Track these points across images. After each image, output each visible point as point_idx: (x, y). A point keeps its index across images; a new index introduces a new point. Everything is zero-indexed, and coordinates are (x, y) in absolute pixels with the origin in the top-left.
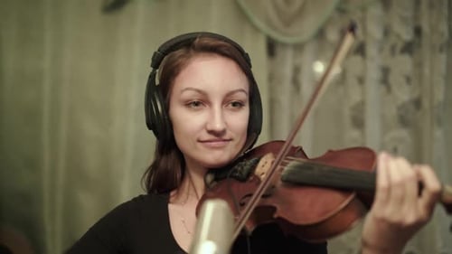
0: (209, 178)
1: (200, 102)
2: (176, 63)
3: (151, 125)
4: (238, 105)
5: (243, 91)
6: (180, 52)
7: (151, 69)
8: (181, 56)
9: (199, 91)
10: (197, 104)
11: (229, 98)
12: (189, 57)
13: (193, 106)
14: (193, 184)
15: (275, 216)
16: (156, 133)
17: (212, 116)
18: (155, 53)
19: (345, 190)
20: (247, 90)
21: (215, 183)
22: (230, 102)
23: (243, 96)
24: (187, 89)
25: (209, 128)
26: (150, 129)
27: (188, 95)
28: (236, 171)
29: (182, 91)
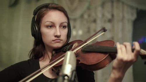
0: (54, 52)
1: (52, 26)
2: (43, 13)
3: (33, 35)
4: (64, 27)
5: (66, 22)
6: (44, 9)
7: (33, 16)
8: (44, 11)
9: (51, 22)
10: (51, 27)
11: (62, 25)
12: (48, 11)
13: (49, 27)
14: (48, 55)
15: (80, 63)
16: (35, 38)
17: (56, 31)
18: (35, 10)
19: (105, 53)
20: (67, 22)
21: (56, 54)
22: (62, 26)
23: (66, 24)
24: (47, 21)
25: (55, 35)
26: (33, 36)
27: (48, 23)
28: (64, 49)
29: (45, 22)
